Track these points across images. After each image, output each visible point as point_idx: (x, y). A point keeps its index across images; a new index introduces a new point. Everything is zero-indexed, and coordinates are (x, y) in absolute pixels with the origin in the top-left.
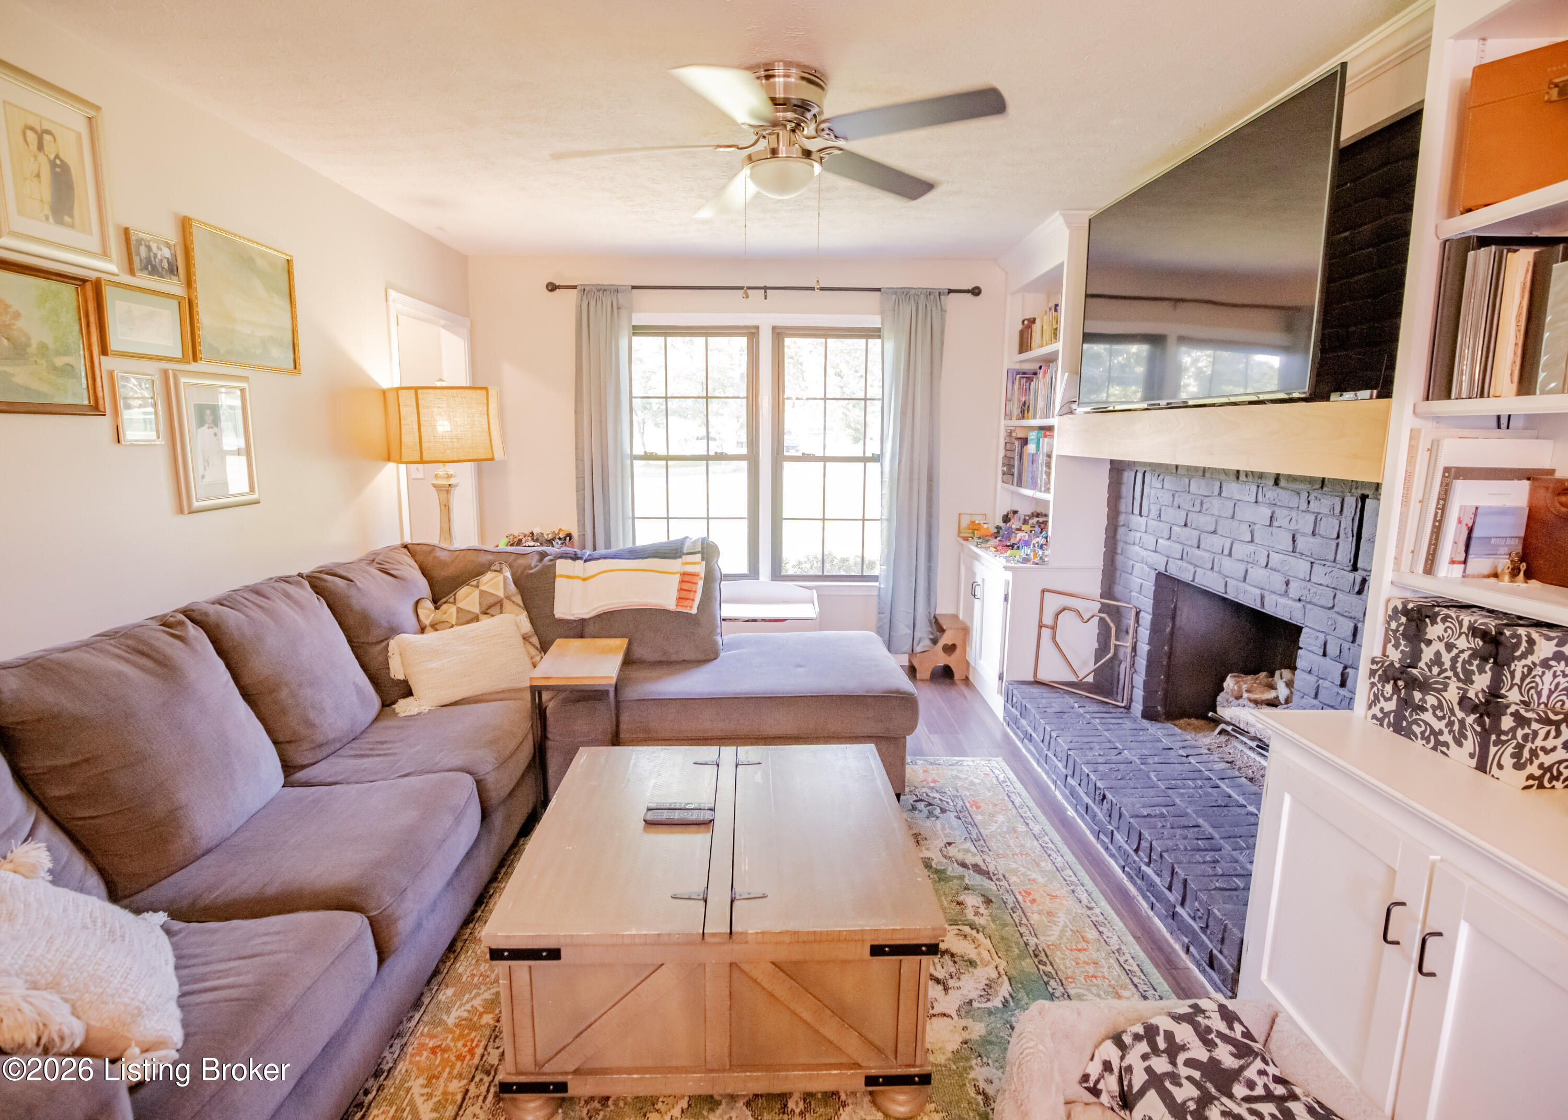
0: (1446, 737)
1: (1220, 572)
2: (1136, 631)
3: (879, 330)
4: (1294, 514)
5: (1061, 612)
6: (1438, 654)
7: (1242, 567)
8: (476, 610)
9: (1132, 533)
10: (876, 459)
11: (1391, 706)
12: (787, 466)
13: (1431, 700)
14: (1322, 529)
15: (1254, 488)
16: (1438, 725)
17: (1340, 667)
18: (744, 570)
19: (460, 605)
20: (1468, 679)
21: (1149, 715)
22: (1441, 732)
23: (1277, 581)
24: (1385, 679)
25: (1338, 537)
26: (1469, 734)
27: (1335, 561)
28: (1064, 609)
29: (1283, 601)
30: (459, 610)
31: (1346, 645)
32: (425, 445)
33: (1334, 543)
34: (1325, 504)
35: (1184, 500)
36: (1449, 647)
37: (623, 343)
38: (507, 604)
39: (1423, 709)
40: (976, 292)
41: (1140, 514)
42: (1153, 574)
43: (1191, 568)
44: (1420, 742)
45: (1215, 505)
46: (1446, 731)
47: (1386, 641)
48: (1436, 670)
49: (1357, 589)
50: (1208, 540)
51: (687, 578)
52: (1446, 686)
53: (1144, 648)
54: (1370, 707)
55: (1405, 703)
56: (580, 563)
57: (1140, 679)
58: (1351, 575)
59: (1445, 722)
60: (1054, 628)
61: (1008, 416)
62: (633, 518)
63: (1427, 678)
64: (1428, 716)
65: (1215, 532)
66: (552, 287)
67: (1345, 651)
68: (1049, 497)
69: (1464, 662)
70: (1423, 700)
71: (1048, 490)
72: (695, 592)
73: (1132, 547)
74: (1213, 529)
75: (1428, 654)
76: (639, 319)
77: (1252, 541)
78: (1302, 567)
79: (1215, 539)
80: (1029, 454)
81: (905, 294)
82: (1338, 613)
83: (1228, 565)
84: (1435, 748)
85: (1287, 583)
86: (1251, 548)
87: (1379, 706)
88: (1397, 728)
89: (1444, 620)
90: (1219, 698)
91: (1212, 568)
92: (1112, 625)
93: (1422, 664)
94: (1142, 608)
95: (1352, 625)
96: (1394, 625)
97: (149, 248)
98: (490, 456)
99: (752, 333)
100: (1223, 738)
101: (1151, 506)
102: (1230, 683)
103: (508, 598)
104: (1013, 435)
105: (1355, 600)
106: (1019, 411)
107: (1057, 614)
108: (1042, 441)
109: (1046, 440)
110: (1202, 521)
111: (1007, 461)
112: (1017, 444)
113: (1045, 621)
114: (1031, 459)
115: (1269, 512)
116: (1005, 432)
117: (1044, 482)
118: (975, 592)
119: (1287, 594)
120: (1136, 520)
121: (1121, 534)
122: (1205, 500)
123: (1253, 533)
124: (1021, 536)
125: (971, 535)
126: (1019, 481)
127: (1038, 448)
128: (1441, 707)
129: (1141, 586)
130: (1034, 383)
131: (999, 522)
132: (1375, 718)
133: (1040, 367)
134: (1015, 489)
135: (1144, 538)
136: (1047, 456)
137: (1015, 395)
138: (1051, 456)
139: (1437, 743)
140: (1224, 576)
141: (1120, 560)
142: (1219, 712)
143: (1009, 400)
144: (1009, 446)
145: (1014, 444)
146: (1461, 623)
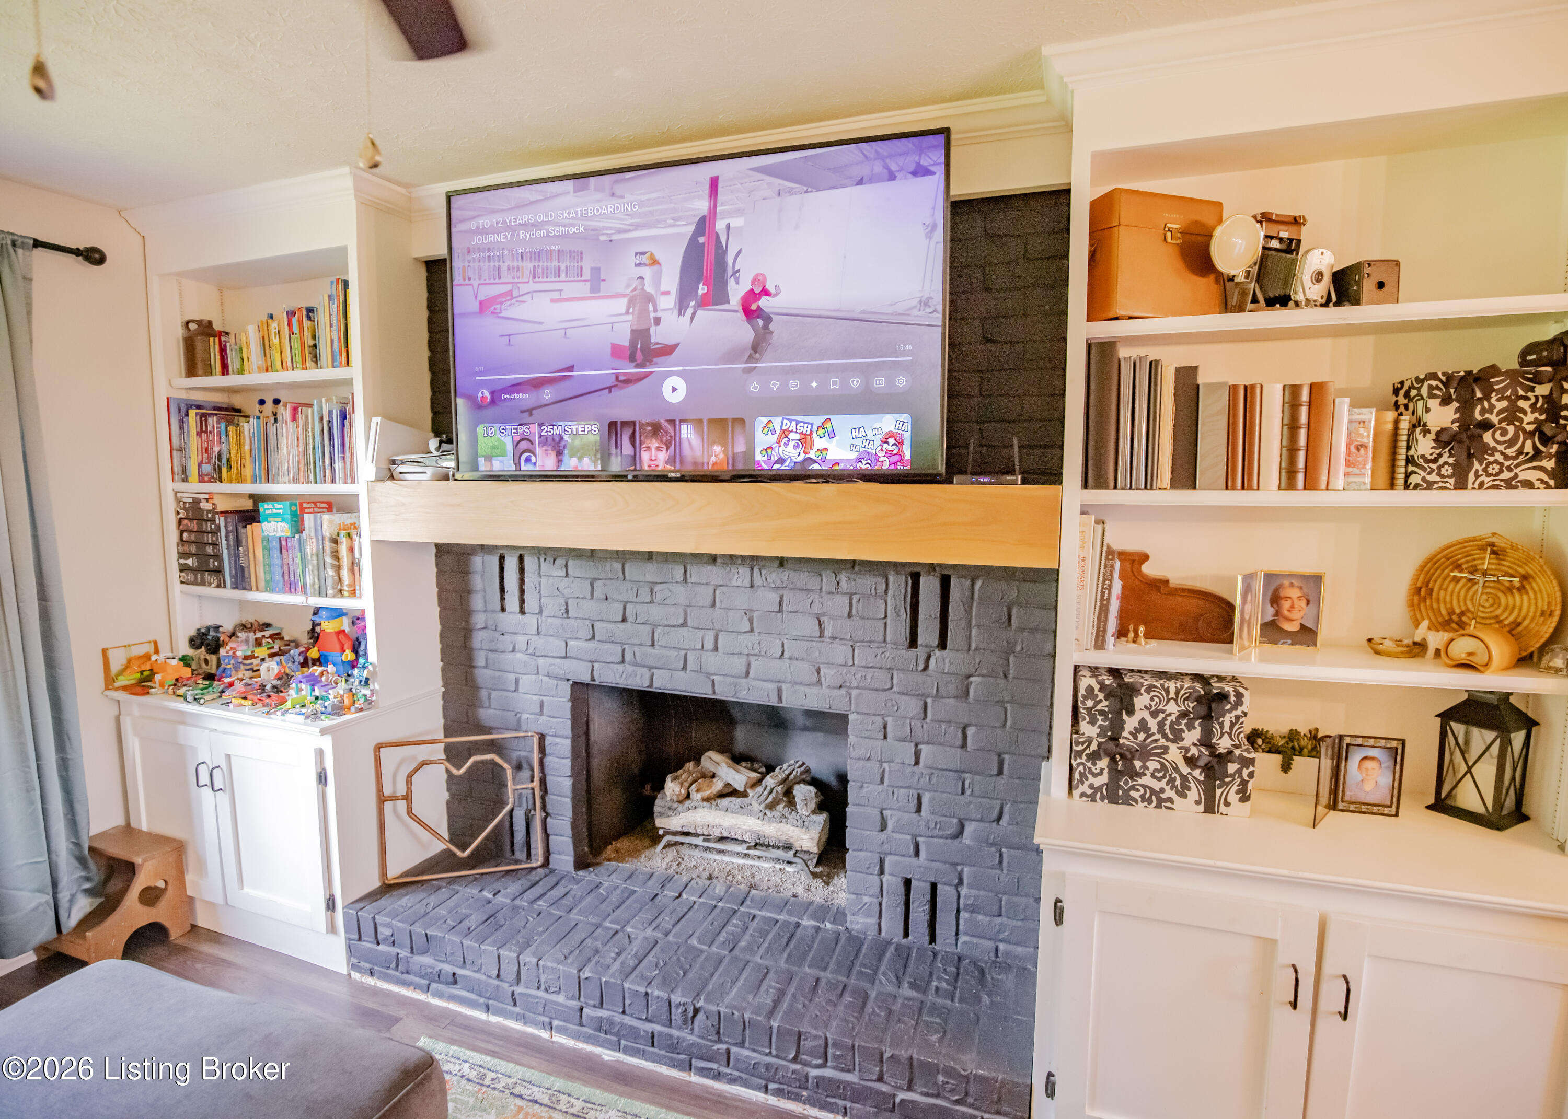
2: (541, 764)
4: (815, 596)
5: (416, 770)
6: (1143, 722)
7: (739, 661)
9: (507, 637)
11: (1104, 779)
13: (1153, 765)
14: (859, 608)
15: (748, 570)
16: (1156, 785)
17: (909, 748)
20: (1177, 737)
21: (583, 862)
22: (1162, 790)
23: (805, 671)
25: (886, 616)
26: (1192, 785)
27: (885, 640)
28: (423, 764)
29: (815, 690)
31: (917, 724)
33: (881, 623)
34: (861, 583)
35: (622, 591)
36: (1154, 714)
39: (1140, 775)
40: (92, 256)
41: (522, 611)
42: (566, 689)
43: (643, 671)
44: (1141, 805)
45: (680, 593)
46: (1167, 788)
48: (1141, 736)
49: (921, 667)
50: (671, 635)
52: (1164, 748)
53: (562, 783)
54: (1075, 786)
55: (1121, 774)
57: (561, 824)
58: (914, 653)
59: (1165, 781)
60: (408, 798)
63: (1137, 746)
64: (1147, 780)
65: (684, 625)
67: (917, 729)
68: (366, 605)
69: (1172, 723)
70: (1145, 767)
71: (353, 593)
73: (509, 656)
74: (681, 621)
75: (1131, 723)
77: (752, 630)
78: (839, 652)
79: (682, 631)
80: (267, 540)
82: (899, 693)
83: (713, 661)
85: (818, 671)
86: (754, 638)
87: (1087, 783)
88: (1113, 798)
89: (1148, 690)
90: (656, 809)
91: (684, 668)
92: (505, 765)
93: (1125, 734)
94: (548, 732)
95: (922, 703)
96: (1089, 703)
100: (671, 853)
101: (547, 601)
102: (668, 785)
104: (204, 506)
105: (920, 677)
106: (207, 468)
107: (410, 777)
108: (308, 519)
109: (326, 517)
110: (656, 613)
111: (193, 548)
112: (220, 520)
113: (387, 791)
114: (275, 544)
115: (774, 597)
116: (178, 501)
117: (330, 582)
118: (204, 779)
119: (819, 682)
120: (512, 618)
121: (479, 639)
122: (657, 588)
123: (751, 621)
124: (270, 670)
125: (143, 685)
126: (242, 580)
127: (299, 528)
128: (1163, 767)
129: (542, 704)
130: (249, 428)
131: (184, 649)
132: (1083, 795)
133: (262, 402)
134: (229, 593)
135: (537, 642)
136: (335, 541)
137: (193, 442)
138: (344, 540)
139: (1160, 801)
140: (708, 675)
141: (483, 675)
142: (659, 822)
143: (178, 450)
144: (194, 525)
145: (212, 521)
146: (1167, 691)
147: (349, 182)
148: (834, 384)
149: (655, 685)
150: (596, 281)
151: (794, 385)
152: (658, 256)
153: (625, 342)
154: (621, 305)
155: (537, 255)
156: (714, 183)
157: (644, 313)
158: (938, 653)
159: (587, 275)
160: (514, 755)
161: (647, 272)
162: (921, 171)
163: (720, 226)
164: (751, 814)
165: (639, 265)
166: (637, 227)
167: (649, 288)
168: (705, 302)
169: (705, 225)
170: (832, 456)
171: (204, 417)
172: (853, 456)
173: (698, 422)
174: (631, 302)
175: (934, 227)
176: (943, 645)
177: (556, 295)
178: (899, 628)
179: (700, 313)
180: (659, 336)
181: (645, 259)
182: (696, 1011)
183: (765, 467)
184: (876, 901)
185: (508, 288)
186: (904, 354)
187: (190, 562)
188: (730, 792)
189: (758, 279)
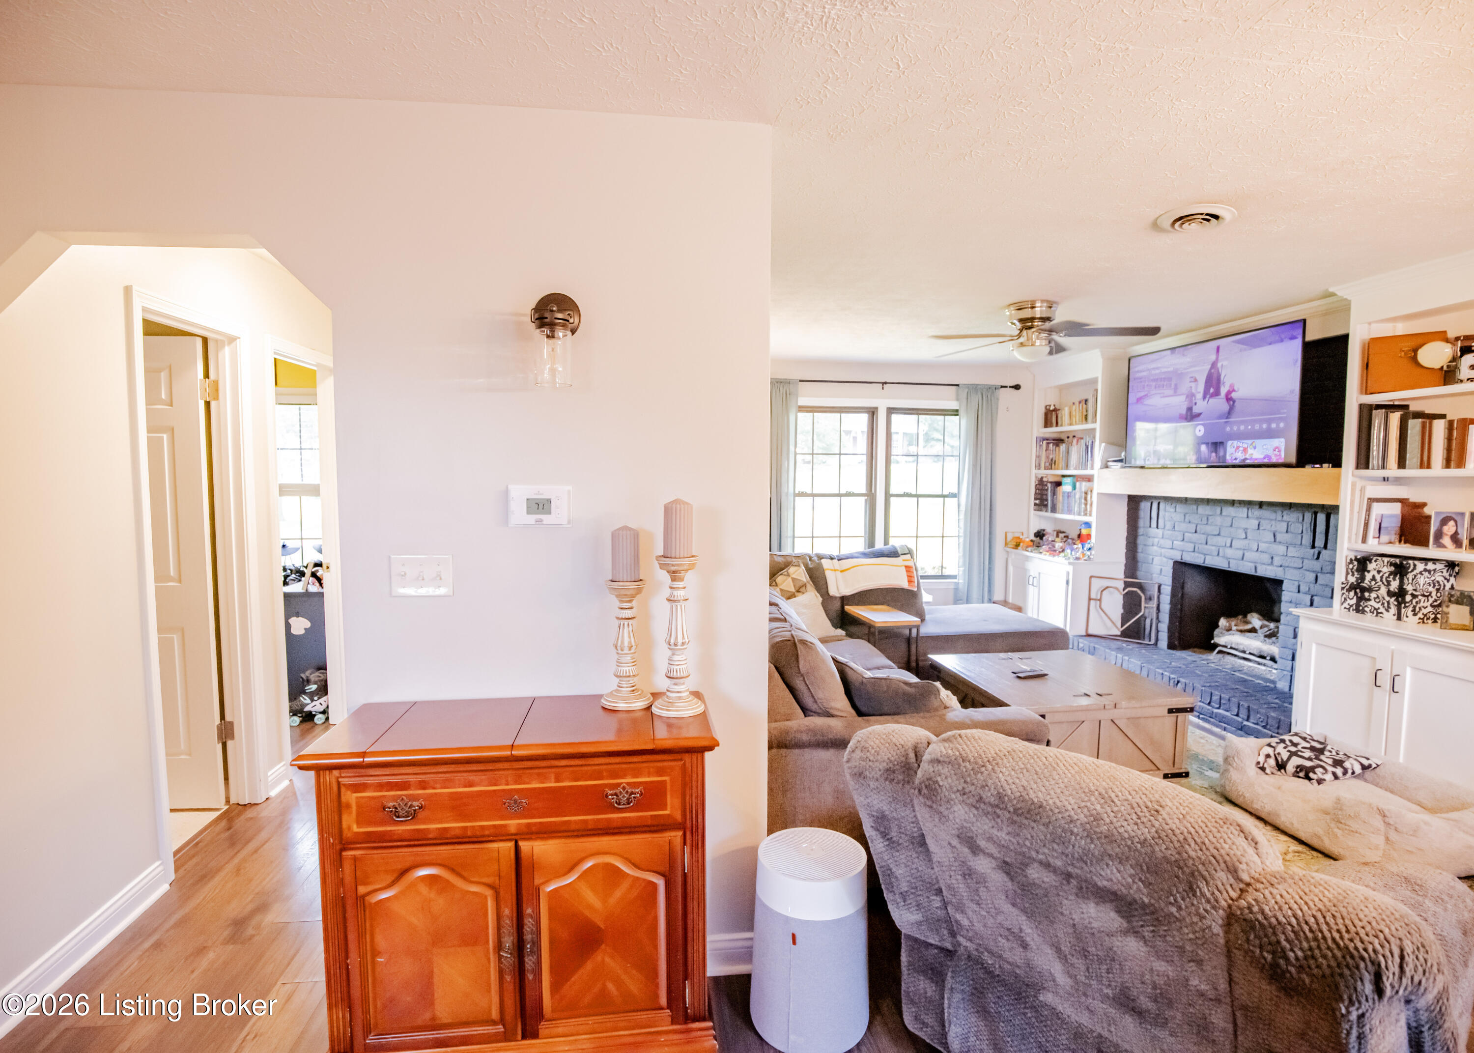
0: (1382, 610)
1: (1223, 557)
2: (1159, 598)
3: (957, 411)
4: (1273, 522)
5: (1104, 589)
6: (1374, 576)
7: (1241, 553)
8: (793, 590)
9: (1151, 539)
10: (953, 495)
11: (1354, 601)
12: (892, 499)
13: (1373, 595)
14: (1291, 529)
15: (1247, 507)
16: (1377, 606)
17: (1308, 598)
19: (782, 587)
20: (1389, 584)
21: (1171, 646)
22: (1379, 608)
23: (1266, 558)
24: (1349, 590)
25: (1302, 532)
26: (1392, 606)
27: (1301, 544)
28: (1107, 587)
29: (1270, 568)
30: (782, 590)
31: (1312, 586)
33: (1300, 537)
34: (1292, 516)
35: (1195, 519)
36: (1379, 572)
37: (793, 416)
38: (807, 586)
39: (1369, 600)
40: (1017, 387)
41: (1157, 527)
42: (1171, 564)
43: (1203, 557)
44: (1370, 614)
45: (1218, 520)
46: (1381, 607)
47: (1347, 574)
48: (1373, 582)
49: (1316, 557)
50: (1212, 540)
51: (909, 570)
52: (1379, 588)
53: (1166, 607)
54: (1342, 604)
55: (1361, 599)
56: (835, 561)
57: (1164, 627)
58: (1312, 551)
59: (1380, 603)
60: (1100, 600)
61: (1039, 467)
62: (794, 537)
63: (1370, 587)
64: (1372, 603)
65: (1219, 535)
67: (1312, 588)
68: (1092, 519)
69: (1386, 577)
70: (1369, 596)
71: (1090, 515)
72: (914, 577)
73: (1151, 548)
74: (1218, 533)
75: (1368, 577)
77: (1246, 538)
78: (1282, 549)
79: (1218, 537)
80: (1064, 493)
81: (974, 388)
82: (1306, 570)
83: (1229, 552)
84: (1377, 616)
85: (1272, 558)
86: (1246, 542)
87: (1347, 603)
88: (1357, 610)
89: (1376, 561)
90: (1215, 632)
91: (1218, 554)
92: (1142, 595)
93: (1366, 581)
94: (1162, 583)
95: (1314, 575)
96: (1351, 566)
99: (873, 412)
100: (1220, 656)
101: (1166, 523)
102: (1223, 622)
103: (806, 582)
104: (1045, 479)
105: (1315, 563)
106: (1047, 464)
107: (1102, 591)
108: (1078, 484)
109: (1084, 483)
110: (1209, 529)
111: (1039, 497)
112: (1049, 485)
113: (1093, 596)
114: (1066, 495)
115: (1256, 522)
116: (1036, 477)
117: (1083, 510)
118: (1031, 582)
119: (1272, 564)
120: (1153, 531)
121: (1140, 540)
122: (1210, 517)
123: (1246, 533)
124: (1059, 545)
125: (1017, 546)
126: (1054, 510)
127: (1074, 488)
128: (1378, 597)
129: (1161, 570)
130: (1063, 447)
131: (1032, 537)
132: (1345, 608)
133: (1068, 437)
134: (1049, 514)
135: (1162, 542)
136: (1086, 493)
137: (1044, 453)
138: (1089, 493)
139: (1378, 613)
140: (1227, 558)
141: (1140, 556)
142: (1217, 640)
143: (1038, 457)
144: (1040, 487)
145: (1046, 485)
146: (1383, 562)
147: (1099, 354)
148: (1257, 427)
149: (1206, 562)
150: (1176, 388)
151: (1242, 428)
152: (1198, 378)
153: (1184, 411)
154: (1183, 398)
155: (1156, 380)
156: (1218, 348)
157: (1191, 401)
158: (1324, 552)
159: (1173, 386)
160: (1148, 593)
161: (1193, 385)
162: (1293, 338)
163: (1219, 365)
164: (1259, 640)
165: (1191, 382)
166: (1191, 367)
167: (1193, 391)
168: (1212, 396)
169: (1214, 365)
170: (1254, 457)
171: (1048, 444)
172: (1262, 457)
173: (1207, 444)
174: (1187, 397)
175: (1297, 361)
176: (1325, 547)
177: (1162, 395)
178: (1307, 539)
179: (1211, 400)
180: (1196, 410)
181: (1193, 380)
182: (1178, 682)
183: (1230, 461)
184: (1289, 674)
185: (1146, 393)
186: (1284, 413)
187: (1037, 502)
188: (1253, 630)
189: (1232, 386)
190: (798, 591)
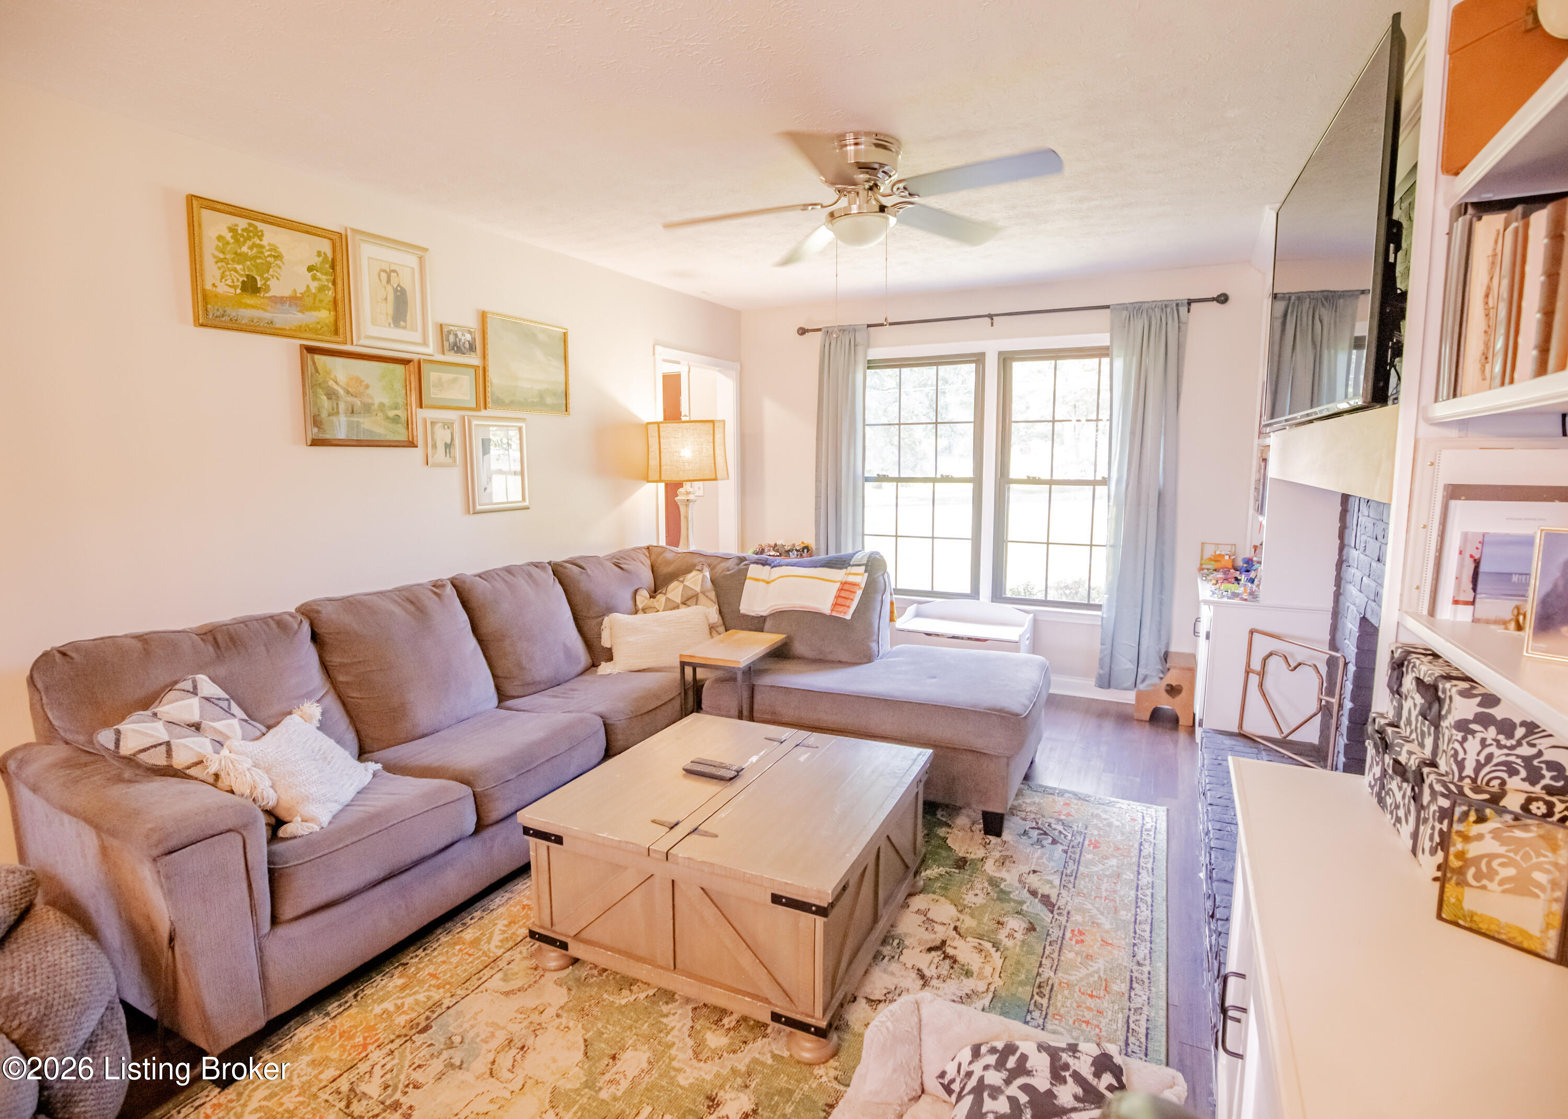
3: (1107, 348)
5: (1270, 656)
9: (1350, 569)
10: (1105, 482)
12: (1012, 487)
16: (1399, 797)
18: (967, 589)
19: (669, 595)
20: (1423, 743)
22: (1399, 806)
26: (1412, 809)
30: (668, 600)
32: (663, 468)
36: (1414, 703)
37: (859, 377)
38: (701, 597)
39: (1391, 776)
40: (1223, 299)
41: (1355, 548)
42: (1358, 618)
44: (1388, 816)
47: (1389, 693)
48: (1408, 730)
51: (846, 587)
54: (1371, 774)
56: (767, 568)
59: (1402, 793)
60: (1262, 674)
61: (1262, 434)
62: (863, 535)
64: (1395, 786)
66: (802, 331)
72: (852, 600)
73: (1349, 586)
76: (875, 353)
81: (1136, 309)
84: (1394, 825)
88: (1380, 799)
89: (1412, 670)
92: (1322, 676)
97: (456, 336)
98: (713, 477)
99: (978, 359)
103: (703, 593)
107: (1265, 659)
113: (1252, 666)
116: (1258, 451)
120: (1352, 553)
121: (1344, 571)
129: (1351, 631)
131: (1250, 554)
135: (1356, 575)
139: (1397, 820)
141: (1341, 602)
190: (684, 603)
